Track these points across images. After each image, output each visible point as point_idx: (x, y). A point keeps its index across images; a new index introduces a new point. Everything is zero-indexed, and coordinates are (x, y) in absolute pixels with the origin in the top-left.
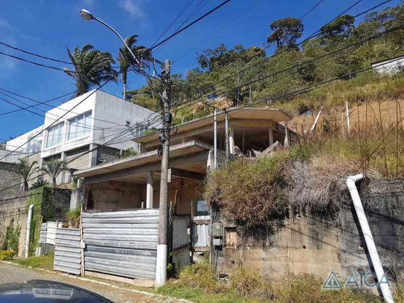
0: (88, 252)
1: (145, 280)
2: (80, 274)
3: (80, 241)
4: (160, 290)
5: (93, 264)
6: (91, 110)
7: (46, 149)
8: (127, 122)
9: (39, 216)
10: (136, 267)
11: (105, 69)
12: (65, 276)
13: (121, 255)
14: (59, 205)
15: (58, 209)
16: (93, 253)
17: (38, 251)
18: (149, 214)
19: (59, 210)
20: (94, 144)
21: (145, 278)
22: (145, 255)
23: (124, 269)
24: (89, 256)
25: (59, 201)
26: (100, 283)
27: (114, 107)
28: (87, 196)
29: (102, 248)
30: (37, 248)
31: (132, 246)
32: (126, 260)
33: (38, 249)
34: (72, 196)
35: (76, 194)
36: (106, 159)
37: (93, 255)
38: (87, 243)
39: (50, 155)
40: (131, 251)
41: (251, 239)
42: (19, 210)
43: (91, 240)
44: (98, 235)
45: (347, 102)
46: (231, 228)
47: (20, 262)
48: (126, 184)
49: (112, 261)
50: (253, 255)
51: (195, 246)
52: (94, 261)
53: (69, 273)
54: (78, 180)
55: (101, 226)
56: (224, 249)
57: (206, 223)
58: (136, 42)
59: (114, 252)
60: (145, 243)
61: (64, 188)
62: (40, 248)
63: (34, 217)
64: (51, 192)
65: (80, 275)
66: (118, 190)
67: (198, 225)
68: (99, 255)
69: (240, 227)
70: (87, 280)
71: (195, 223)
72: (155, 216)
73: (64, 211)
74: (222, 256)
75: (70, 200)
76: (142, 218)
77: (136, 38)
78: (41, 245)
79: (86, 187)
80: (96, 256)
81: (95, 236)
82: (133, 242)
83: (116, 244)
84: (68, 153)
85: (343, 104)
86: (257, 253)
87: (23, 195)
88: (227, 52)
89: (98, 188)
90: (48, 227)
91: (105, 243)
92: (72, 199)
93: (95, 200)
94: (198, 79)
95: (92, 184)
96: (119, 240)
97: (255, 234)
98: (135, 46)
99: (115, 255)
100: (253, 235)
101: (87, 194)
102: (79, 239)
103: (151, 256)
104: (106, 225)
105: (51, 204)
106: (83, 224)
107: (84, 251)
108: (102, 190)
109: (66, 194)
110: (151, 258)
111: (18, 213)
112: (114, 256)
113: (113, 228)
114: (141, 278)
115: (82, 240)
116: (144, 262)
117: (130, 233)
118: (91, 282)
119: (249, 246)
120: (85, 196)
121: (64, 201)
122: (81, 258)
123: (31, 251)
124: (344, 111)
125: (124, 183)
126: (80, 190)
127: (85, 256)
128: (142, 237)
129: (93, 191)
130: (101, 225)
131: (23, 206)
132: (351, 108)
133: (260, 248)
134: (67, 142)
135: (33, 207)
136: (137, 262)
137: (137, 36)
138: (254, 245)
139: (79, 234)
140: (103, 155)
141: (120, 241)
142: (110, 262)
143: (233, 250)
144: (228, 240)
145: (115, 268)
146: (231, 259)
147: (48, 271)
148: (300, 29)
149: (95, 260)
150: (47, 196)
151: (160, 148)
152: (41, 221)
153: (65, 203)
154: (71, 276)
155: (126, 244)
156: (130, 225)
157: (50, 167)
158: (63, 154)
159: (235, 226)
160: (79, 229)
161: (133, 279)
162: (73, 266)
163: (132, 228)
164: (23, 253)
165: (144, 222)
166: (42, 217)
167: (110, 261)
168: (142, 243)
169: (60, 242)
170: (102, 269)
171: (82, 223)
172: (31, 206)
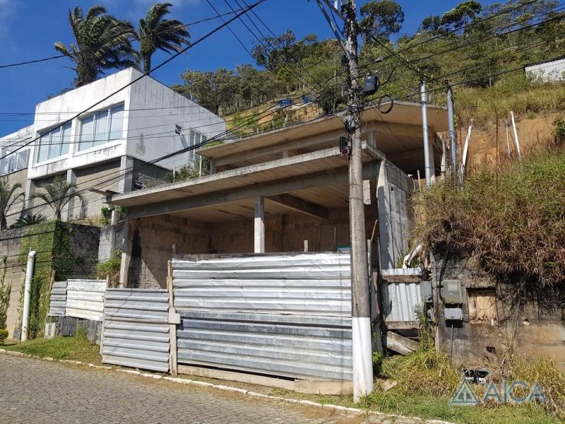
0: (185, 331)
1: (322, 381)
2: (169, 370)
3: (168, 311)
4: (368, 402)
5: (198, 353)
6: (124, 102)
7: (36, 165)
8: (177, 126)
9: (48, 270)
10: (298, 358)
11: (123, 48)
12: (133, 374)
13: (262, 336)
14: (79, 252)
15: (79, 258)
16: (197, 332)
17: (49, 330)
18: (324, 262)
19: (81, 261)
20: (128, 157)
21: (319, 378)
22: (315, 336)
23: (270, 362)
24: (187, 338)
25: (80, 245)
26: (221, 387)
27: (158, 101)
28: (132, 239)
29: (220, 323)
30: (47, 325)
31: (287, 319)
32: (273, 345)
33: (50, 327)
34: (103, 238)
35: (111, 234)
36: (146, 183)
37: (197, 337)
38: (184, 315)
39: (45, 174)
40: (283, 328)
41: (532, 309)
42: (5, 261)
43: (191, 309)
44: (210, 301)
45: (512, 112)
46: (484, 289)
47: (22, 349)
48: (188, 222)
49: (241, 347)
50: (538, 335)
51: (387, 320)
52: (199, 347)
53: (141, 369)
54: (113, 212)
55: (215, 284)
56: (466, 325)
57: (406, 280)
58: (167, 14)
59: (245, 330)
60: (316, 314)
61: (88, 224)
62: (54, 325)
63: (38, 272)
64: (67, 230)
65: (168, 373)
66: (177, 231)
67: (390, 283)
68: (211, 335)
69: (504, 286)
70: (188, 381)
71: (386, 281)
72: (336, 265)
73: (89, 262)
74: (464, 337)
75: (98, 245)
76: (307, 270)
77: (169, 8)
78: (54, 319)
79: (131, 222)
80: (203, 337)
81: (201, 302)
82: (286, 312)
83: (251, 317)
84: (79, 171)
85: (506, 115)
86: (547, 331)
87: (13, 236)
88: (297, 42)
89: (149, 226)
90: (68, 288)
91: (227, 315)
92: (101, 243)
93: (143, 246)
94: (261, 77)
95: (139, 219)
96: (256, 310)
97: (542, 300)
98: (164, 20)
99: (247, 335)
100: (538, 300)
101: (132, 234)
102: (166, 309)
103: (331, 337)
104: (227, 282)
105: (68, 250)
106: (175, 280)
107: (177, 329)
108: (154, 231)
109: (90, 235)
110: (330, 342)
111: (3, 265)
112: (245, 337)
113: (242, 287)
114: (311, 379)
115: (172, 310)
116: (315, 349)
117: (281, 296)
118: (198, 386)
119: (526, 320)
120: (128, 238)
121: (88, 246)
122: (169, 342)
123: (34, 330)
124: (510, 125)
125: (185, 221)
126: (118, 229)
127: (177, 338)
128: (308, 302)
129: (140, 230)
130: (215, 282)
131: (13, 254)
132: (519, 121)
133: (556, 324)
134: (77, 153)
135: (35, 255)
136: (300, 348)
137: (170, 5)
138: (540, 319)
139: (166, 299)
140: (141, 177)
141: (260, 312)
142: (237, 349)
143: (490, 327)
144: (472, 310)
145: (248, 359)
146: (486, 344)
147: (91, 365)
148: (398, 19)
149: (202, 345)
150: (61, 238)
151: (343, 144)
152: (52, 279)
153: (91, 249)
154: (146, 375)
155: (274, 317)
156: (280, 283)
157: (52, 192)
158: (69, 173)
159: (492, 284)
160: (166, 290)
161: (292, 379)
162: (149, 357)
163: (285, 287)
164: (18, 332)
165: (311, 275)
166: (53, 271)
167: (237, 346)
168: (309, 316)
169: (117, 314)
170: (219, 361)
171: (173, 278)
172: (32, 253)
